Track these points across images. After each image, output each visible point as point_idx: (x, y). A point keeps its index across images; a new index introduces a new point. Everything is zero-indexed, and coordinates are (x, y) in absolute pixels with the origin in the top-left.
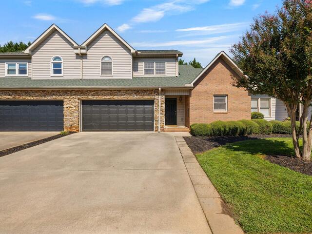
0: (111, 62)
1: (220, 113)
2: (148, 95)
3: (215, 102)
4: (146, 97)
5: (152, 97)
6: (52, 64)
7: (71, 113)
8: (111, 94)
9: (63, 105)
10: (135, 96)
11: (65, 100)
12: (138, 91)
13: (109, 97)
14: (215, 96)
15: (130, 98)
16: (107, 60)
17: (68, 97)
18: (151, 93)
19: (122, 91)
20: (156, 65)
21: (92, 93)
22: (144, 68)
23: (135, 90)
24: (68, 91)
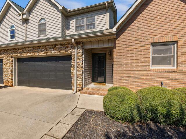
0: (45, 23)
1: (163, 71)
2: (65, 49)
3: (153, 53)
4: (63, 52)
5: (69, 52)
6: (10, 31)
7: (7, 70)
8: (33, 51)
9: (2, 63)
10: (53, 51)
11: (3, 58)
12: (55, 45)
13: (31, 54)
14: (153, 44)
15: (48, 54)
16: (42, 21)
17: (5, 56)
18: (68, 47)
19: (41, 47)
20: (87, 20)
21: (20, 51)
22: (75, 25)
23: (52, 45)
24: (5, 50)
